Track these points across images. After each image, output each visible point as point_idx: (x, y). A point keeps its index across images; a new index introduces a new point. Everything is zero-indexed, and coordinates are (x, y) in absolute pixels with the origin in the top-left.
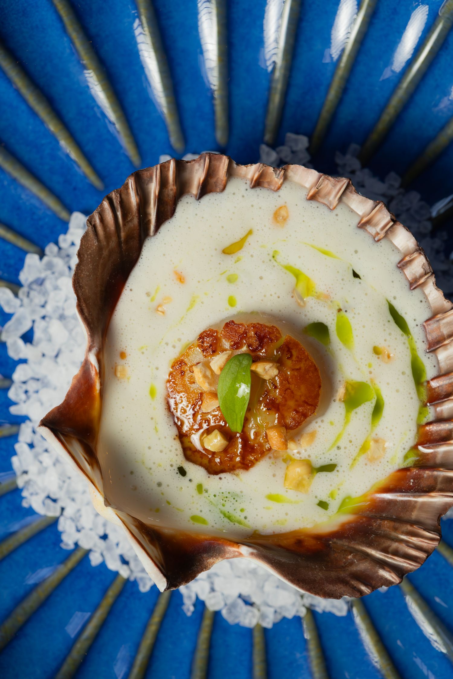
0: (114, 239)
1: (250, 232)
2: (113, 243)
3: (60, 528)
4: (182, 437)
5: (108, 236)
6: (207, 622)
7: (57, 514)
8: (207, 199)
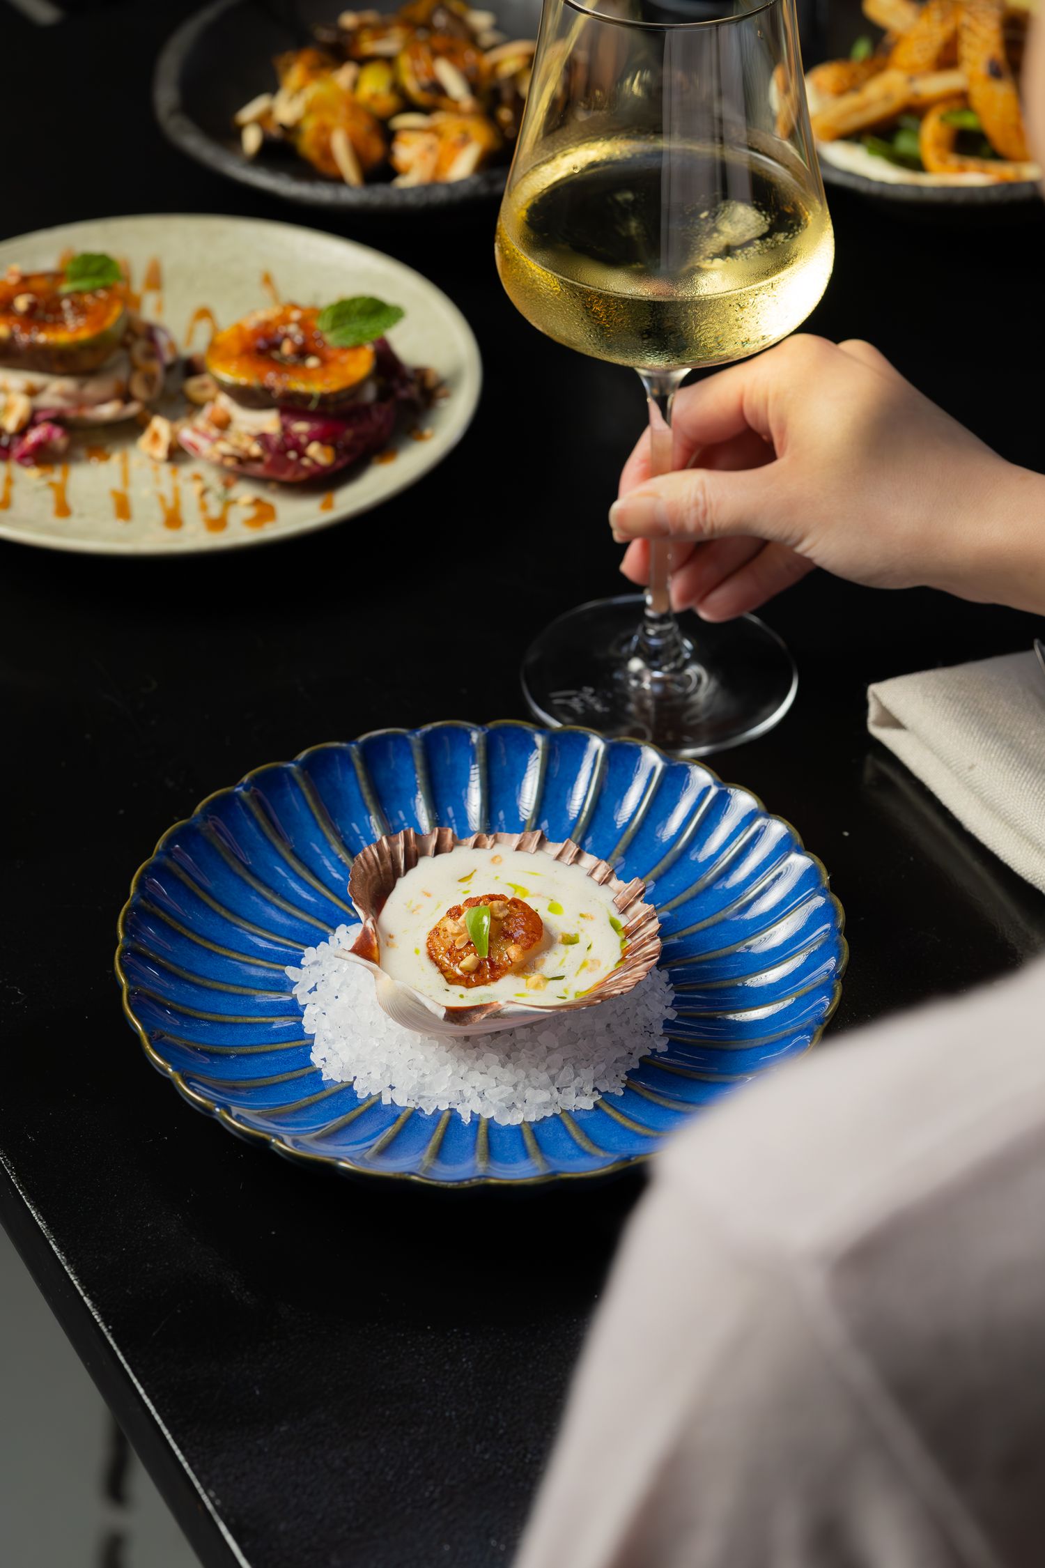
0: (375, 870)
1: (475, 871)
2: (375, 873)
3: (355, 1088)
4: (443, 972)
5: (370, 867)
6: (482, 1130)
7: (352, 1080)
8: (439, 857)
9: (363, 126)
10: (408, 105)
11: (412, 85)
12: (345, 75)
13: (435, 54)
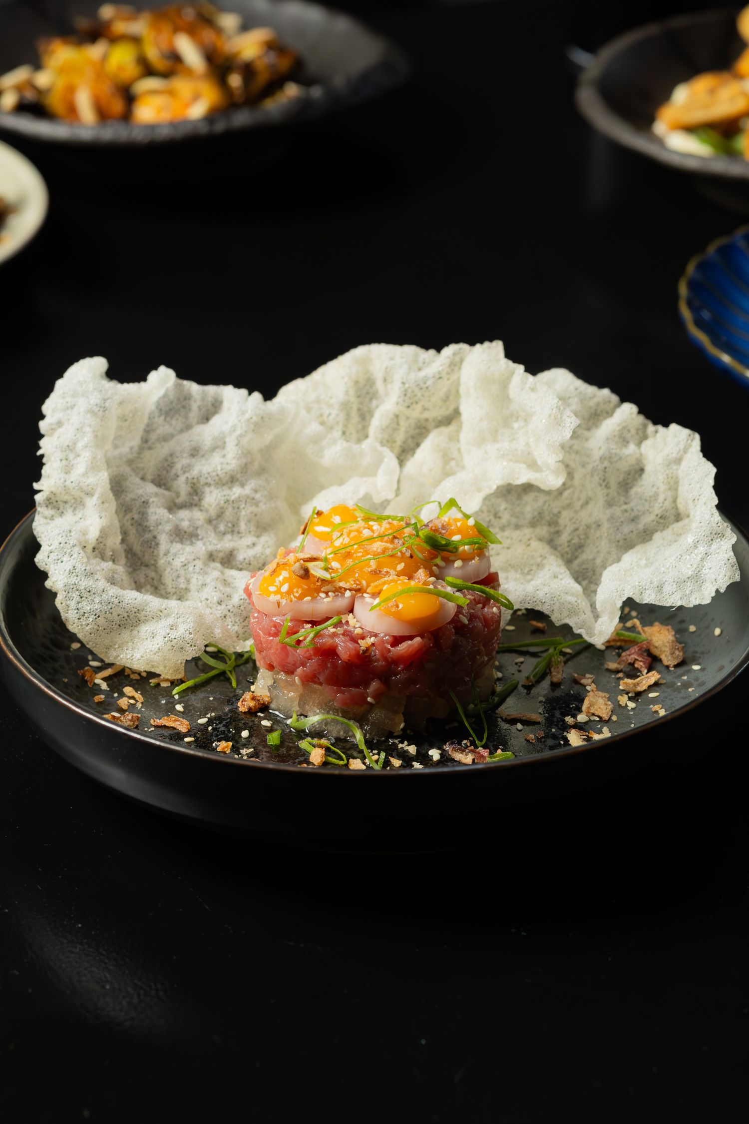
9: (106, 89)
10: (148, 70)
11: (153, 53)
12: (95, 51)
13: (177, 29)
